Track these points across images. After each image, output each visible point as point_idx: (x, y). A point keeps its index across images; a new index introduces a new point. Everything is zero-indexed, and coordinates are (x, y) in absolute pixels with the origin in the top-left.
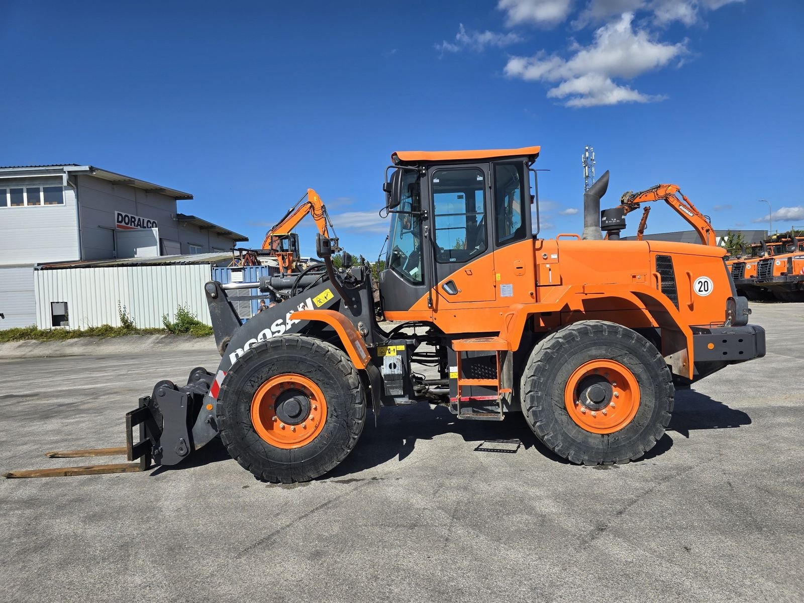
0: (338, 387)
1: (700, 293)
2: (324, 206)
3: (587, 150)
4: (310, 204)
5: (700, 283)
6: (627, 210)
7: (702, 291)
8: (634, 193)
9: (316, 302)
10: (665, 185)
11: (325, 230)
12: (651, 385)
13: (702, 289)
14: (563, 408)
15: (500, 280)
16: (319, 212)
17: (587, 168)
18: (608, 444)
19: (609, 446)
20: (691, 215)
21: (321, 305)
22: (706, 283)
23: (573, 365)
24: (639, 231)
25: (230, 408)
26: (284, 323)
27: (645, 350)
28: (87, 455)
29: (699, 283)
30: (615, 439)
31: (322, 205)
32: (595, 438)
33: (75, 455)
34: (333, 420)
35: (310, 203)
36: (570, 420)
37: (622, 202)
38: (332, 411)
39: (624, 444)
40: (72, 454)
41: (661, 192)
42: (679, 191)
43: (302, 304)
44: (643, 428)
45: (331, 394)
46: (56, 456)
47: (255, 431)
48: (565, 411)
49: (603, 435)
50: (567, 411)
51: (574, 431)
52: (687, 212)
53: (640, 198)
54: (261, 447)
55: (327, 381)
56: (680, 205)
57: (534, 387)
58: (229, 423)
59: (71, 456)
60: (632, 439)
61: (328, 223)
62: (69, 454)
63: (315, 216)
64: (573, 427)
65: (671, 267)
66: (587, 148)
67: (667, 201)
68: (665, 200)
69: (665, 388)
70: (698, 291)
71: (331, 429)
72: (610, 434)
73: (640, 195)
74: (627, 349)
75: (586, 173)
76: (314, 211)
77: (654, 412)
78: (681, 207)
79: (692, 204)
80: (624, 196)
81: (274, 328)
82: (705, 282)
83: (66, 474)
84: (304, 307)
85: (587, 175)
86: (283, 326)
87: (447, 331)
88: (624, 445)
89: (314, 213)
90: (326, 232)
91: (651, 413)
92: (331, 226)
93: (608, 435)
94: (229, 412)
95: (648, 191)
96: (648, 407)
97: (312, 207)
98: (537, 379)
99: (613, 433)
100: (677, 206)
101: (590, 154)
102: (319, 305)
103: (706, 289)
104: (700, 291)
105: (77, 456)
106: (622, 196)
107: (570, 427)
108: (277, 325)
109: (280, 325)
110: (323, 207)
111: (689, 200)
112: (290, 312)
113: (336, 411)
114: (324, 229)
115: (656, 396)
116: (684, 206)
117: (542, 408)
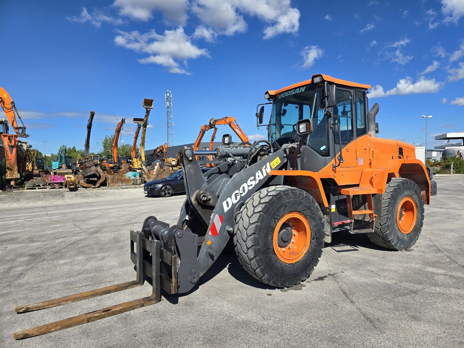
0: (317, 219)
3: (168, 92)
6: (208, 128)
8: (215, 119)
9: (272, 165)
10: (229, 117)
11: (14, 120)
12: (420, 208)
14: (396, 222)
15: (358, 155)
16: (10, 106)
17: (168, 102)
19: (410, 239)
20: (240, 133)
21: (274, 167)
23: (400, 200)
24: (211, 140)
25: (263, 239)
26: (255, 179)
28: (64, 303)
30: (411, 235)
31: (12, 101)
32: (405, 236)
33: (51, 306)
34: (314, 240)
36: (398, 228)
37: (210, 123)
38: (314, 235)
40: (48, 305)
41: (228, 120)
42: (235, 121)
43: (265, 166)
44: (418, 229)
45: (314, 224)
46: (29, 310)
47: (275, 254)
50: (397, 224)
51: (400, 234)
52: (239, 132)
53: (218, 122)
54: (279, 264)
55: (312, 216)
56: (236, 128)
57: (388, 213)
58: (262, 250)
59: (47, 307)
60: (415, 235)
61: (17, 116)
62: (45, 306)
63: (5, 108)
64: (399, 231)
65: (402, 153)
66: (168, 91)
67: (230, 125)
68: (229, 125)
71: (314, 247)
73: (218, 121)
74: (415, 191)
75: (167, 105)
76: (4, 105)
78: (236, 129)
79: (241, 128)
80: (211, 120)
81: (249, 183)
83: (88, 321)
84: (266, 168)
85: (168, 106)
86: (254, 181)
87: (340, 184)
89: (4, 107)
91: (420, 222)
92: (20, 118)
93: (408, 234)
94: (262, 242)
95: (222, 119)
96: (419, 219)
98: (389, 208)
100: (234, 129)
101: (170, 94)
102: (273, 167)
105: (53, 306)
106: (210, 120)
108: (251, 181)
109: (253, 180)
111: (239, 126)
112: (258, 172)
113: (316, 235)
114: (13, 119)
116: (237, 129)
117: (391, 223)
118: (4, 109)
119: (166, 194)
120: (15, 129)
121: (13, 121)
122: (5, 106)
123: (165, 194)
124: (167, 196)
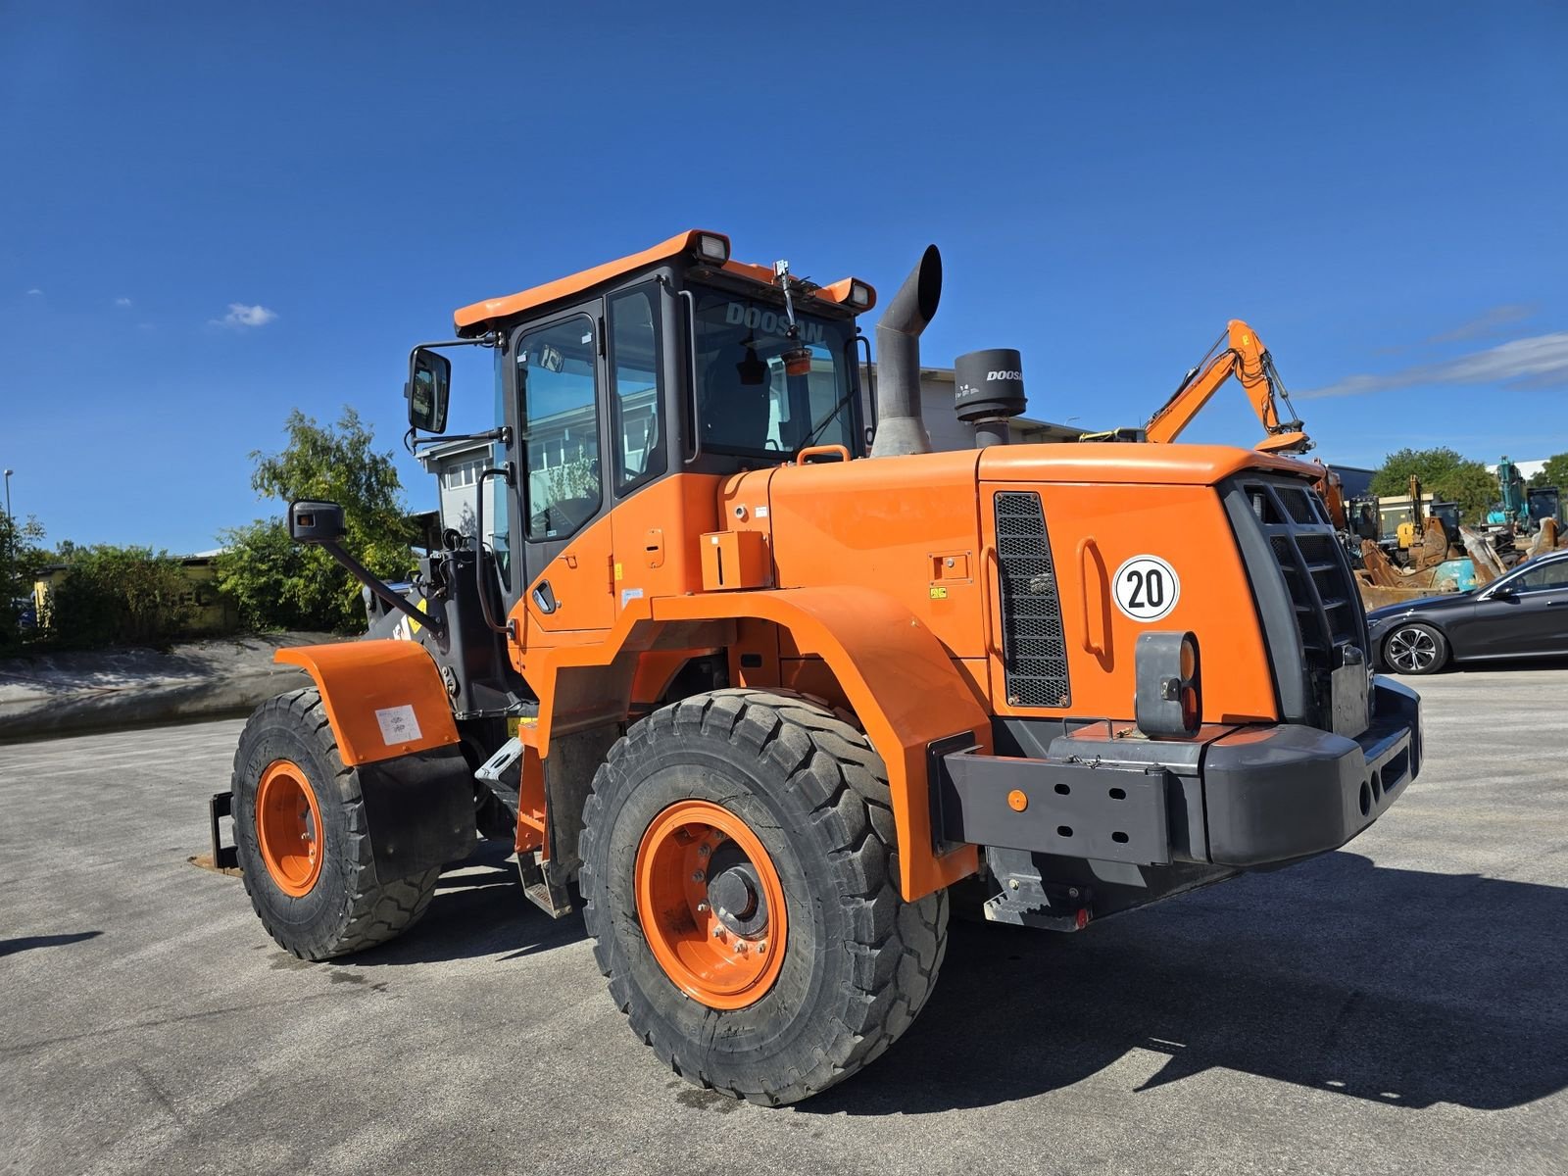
0: (328, 795)
1: (1134, 610)
2: (1266, 352)
4: (1232, 355)
5: (1135, 578)
7: (1141, 605)
9: (411, 625)
11: (1268, 408)
12: (805, 895)
13: (1142, 597)
14: (631, 915)
15: (621, 578)
16: (1254, 369)
18: (712, 1038)
19: (713, 1046)
21: (418, 630)
22: (1154, 578)
23: (642, 807)
27: (791, 790)
29: (1129, 579)
30: (730, 1029)
31: (1262, 351)
32: (691, 1012)
35: (1233, 351)
36: (645, 951)
39: (746, 1049)
43: (398, 627)
44: (792, 1019)
47: (261, 854)
48: (635, 924)
49: (710, 1009)
50: (640, 925)
51: (652, 982)
60: (765, 1042)
61: (1277, 392)
63: (1245, 378)
64: (650, 970)
65: (1039, 526)
69: (844, 910)
70: (1126, 602)
72: (726, 1011)
74: (747, 780)
76: (1242, 368)
77: (815, 976)
82: (1149, 574)
84: (400, 632)
88: (747, 1052)
89: (1243, 373)
90: (1271, 411)
91: (809, 979)
92: (1284, 397)
93: (719, 1012)
96: (802, 960)
97: (1238, 359)
98: (588, 831)
99: (733, 1011)
102: (415, 630)
103: (1155, 599)
104: (1132, 604)
107: (644, 968)
110: (1265, 358)
114: (1265, 405)
115: (818, 932)
118: (1242, 382)
119: (1411, 661)
120: (1273, 432)
121: (1266, 411)
122: (1245, 371)
123: (1407, 660)
124: (1414, 668)
